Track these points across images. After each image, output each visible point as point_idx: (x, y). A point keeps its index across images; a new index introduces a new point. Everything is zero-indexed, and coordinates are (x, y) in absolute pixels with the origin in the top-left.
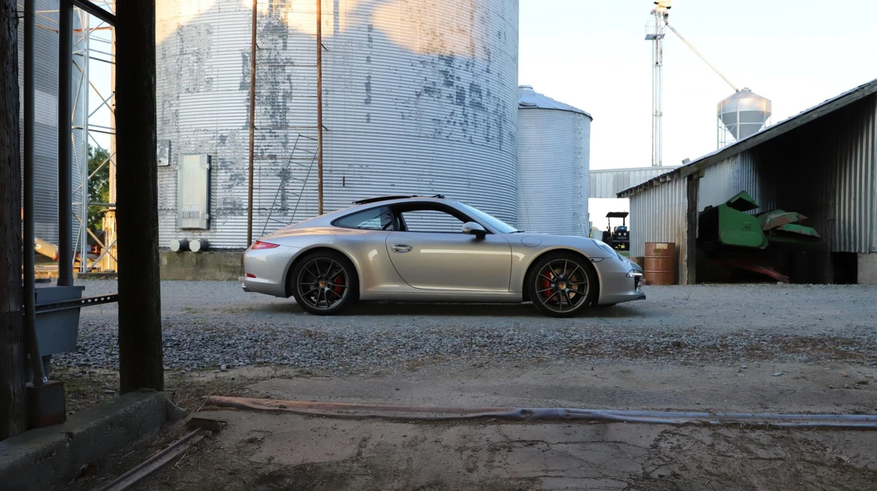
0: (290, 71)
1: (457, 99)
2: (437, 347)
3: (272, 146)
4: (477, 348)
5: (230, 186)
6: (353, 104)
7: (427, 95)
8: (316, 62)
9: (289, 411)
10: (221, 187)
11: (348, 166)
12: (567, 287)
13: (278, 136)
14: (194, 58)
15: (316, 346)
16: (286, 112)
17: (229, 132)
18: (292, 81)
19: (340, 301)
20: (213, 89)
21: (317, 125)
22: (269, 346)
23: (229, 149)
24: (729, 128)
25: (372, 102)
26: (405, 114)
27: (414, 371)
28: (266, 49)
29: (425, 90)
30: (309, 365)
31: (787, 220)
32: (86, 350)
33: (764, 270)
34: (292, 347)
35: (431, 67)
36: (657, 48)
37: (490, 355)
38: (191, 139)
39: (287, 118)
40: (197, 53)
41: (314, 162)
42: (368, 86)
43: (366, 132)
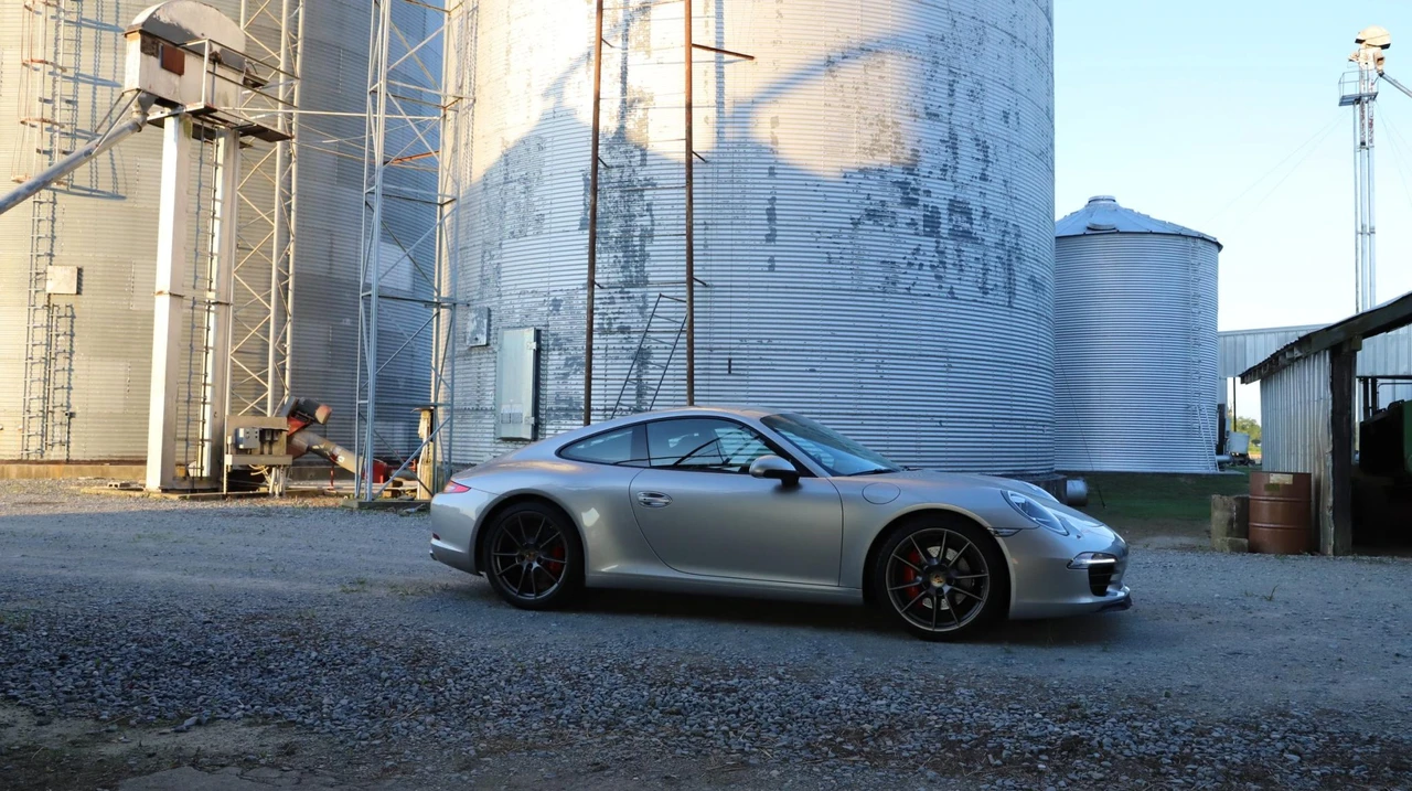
0: (650, 198)
1: (924, 226)
3: (623, 313)
5: (566, 375)
6: (746, 242)
7: (871, 222)
8: (684, 181)
10: (554, 377)
11: (738, 341)
13: (633, 297)
14: (520, 188)
16: (644, 261)
17: (565, 293)
18: (654, 213)
20: (545, 231)
21: (685, 279)
23: (564, 319)
25: (778, 238)
26: (832, 256)
28: (617, 167)
29: (868, 215)
35: (878, 178)
36: (1363, 117)
38: (516, 306)
39: (646, 269)
40: (525, 180)
41: (681, 335)
42: (771, 215)
43: (768, 287)
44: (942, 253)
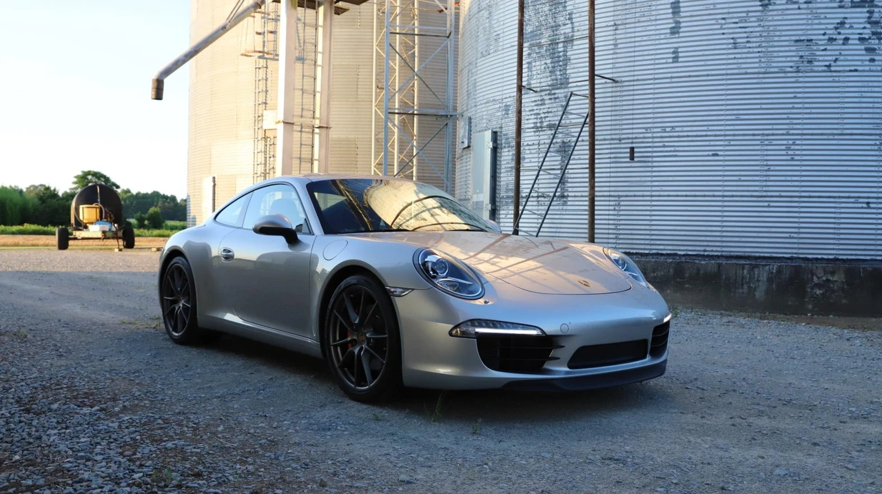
0: (571, 7)
3: (551, 112)
5: (512, 168)
6: (651, 38)
10: (505, 170)
11: (644, 131)
13: (558, 98)
14: (486, 14)
16: (566, 65)
17: (512, 98)
18: (573, 20)
20: (500, 48)
23: (511, 121)
25: (682, 30)
26: (738, 41)
38: (484, 113)
41: (584, 129)
42: (676, 8)
43: (672, 77)
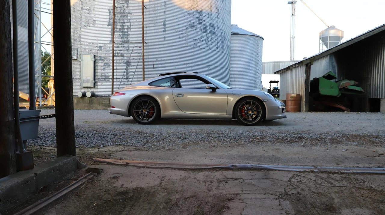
0: (130, 17)
1: (204, 30)
2: (195, 138)
3: (122, 51)
4: (213, 138)
5: (104, 68)
6: (158, 32)
7: (191, 28)
8: (141, 13)
9: (130, 165)
10: (100, 69)
11: (156, 60)
12: (252, 112)
13: (125, 46)
14: (87, 12)
15: (142, 138)
16: (128, 36)
17: (103, 44)
18: (131, 22)
19: (152, 118)
20: (96, 26)
21: (142, 41)
22: (121, 138)
23: (103, 52)
24: (324, 44)
25: (166, 31)
26: (181, 37)
27: (185, 148)
28: (119, 8)
29: (190, 26)
30: (139, 146)
31: (350, 84)
32: (42, 139)
33: (339, 106)
34: (131, 138)
35: (192, 16)
36: (293, 8)
37: (218, 142)
38: (87, 48)
39: (129, 38)
40: (89, 9)
41: (141, 58)
42: (164, 24)
43: (164, 45)
44: (208, 37)
